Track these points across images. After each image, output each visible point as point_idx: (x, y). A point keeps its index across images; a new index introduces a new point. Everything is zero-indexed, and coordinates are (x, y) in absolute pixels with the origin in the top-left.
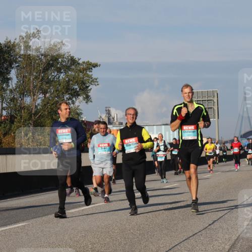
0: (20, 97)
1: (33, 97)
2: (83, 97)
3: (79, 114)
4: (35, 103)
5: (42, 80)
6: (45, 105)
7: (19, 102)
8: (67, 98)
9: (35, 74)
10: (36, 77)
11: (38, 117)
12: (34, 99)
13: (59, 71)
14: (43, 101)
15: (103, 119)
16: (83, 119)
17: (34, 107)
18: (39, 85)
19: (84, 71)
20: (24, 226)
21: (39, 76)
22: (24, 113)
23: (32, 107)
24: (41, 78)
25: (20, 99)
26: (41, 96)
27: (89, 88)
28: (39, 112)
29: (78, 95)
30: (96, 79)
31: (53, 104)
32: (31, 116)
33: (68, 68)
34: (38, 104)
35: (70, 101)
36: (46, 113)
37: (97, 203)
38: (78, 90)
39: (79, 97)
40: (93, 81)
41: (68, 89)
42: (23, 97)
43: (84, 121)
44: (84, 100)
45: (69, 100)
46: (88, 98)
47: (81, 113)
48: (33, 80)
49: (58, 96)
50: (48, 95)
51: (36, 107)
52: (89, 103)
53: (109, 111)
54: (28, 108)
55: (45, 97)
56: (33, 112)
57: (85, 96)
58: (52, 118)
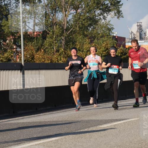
0: (52, 13)
1: (64, 13)
2: (115, 12)
3: (110, 30)
4: (67, 19)
6: (76, 21)
7: (51, 18)
8: (98, 14)
11: (70, 33)
12: (66, 15)
14: (74, 16)
15: (134, 35)
17: (66, 23)
22: (56, 28)
23: (64, 23)
25: (52, 15)
26: (73, 11)
28: (71, 28)
29: (110, 11)
31: (84, 20)
32: (63, 32)
34: (70, 20)
35: (101, 17)
36: (78, 29)
37: (128, 119)
38: (109, 5)
39: (110, 13)
42: (55, 12)
43: (115, 36)
44: (116, 15)
45: (100, 15)
46: (119, 13)
47: (113, 28)
49: (89, 11)
50: (79, 11)
51: (67, 22)
52: (121, 18)
53: (141, 26)
54: (60, 24)
55: (76, 12)
56: (65, 27)
57: (116, 11)
58: (83, 34)
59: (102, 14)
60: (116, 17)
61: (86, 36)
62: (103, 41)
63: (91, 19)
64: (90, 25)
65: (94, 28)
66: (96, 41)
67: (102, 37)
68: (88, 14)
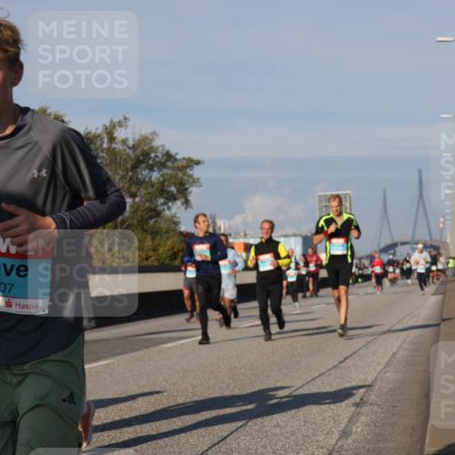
3: (176, 224)
5: (130, 180)
6: (134, 212)
8: (161, 203)
9: (121, 173)
10: (123, 177)
13: (151, 168)
16: (182, 230)
18: (127, 186)
19: (183, 169)
20: (108, 365)
21: (127, 174)
24: (128, 178)
27: (189, 190)
29: (176, 199)
30: (198, 179)
33: (162, 165)
35: (165, 207)
36: (135, 222)
38: (175, 192)
39: (177, 202)
40: (194, 182)
41: (162, 191)
43: (183, 232)
44: (183, 205)
46: (187, 203)
47: (179, 223)
48: (119, 179)
49: (150, 201)
50: (137, 199)
52: (189, 209)
53: (214, 219)
55: (134, 201)
57: (183, 200)
58: (143, 228)
59: (165, 204)
60: (183, 208)
61: (146, 231)
62: (168, 238)
63: (151, 210)
64: (151, 218)
65: (156, 221)
66: (158, 237)
67: (167, 232)
68: (148, 204)
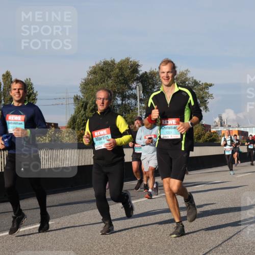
15: (217, 123)
16: (203, 123)
19: (203, 89)
27: (207, 102)
30: (212, 95)
40: (209, 96)
46: (206, 108)
53: (221, 117)
60: (204, 111)
